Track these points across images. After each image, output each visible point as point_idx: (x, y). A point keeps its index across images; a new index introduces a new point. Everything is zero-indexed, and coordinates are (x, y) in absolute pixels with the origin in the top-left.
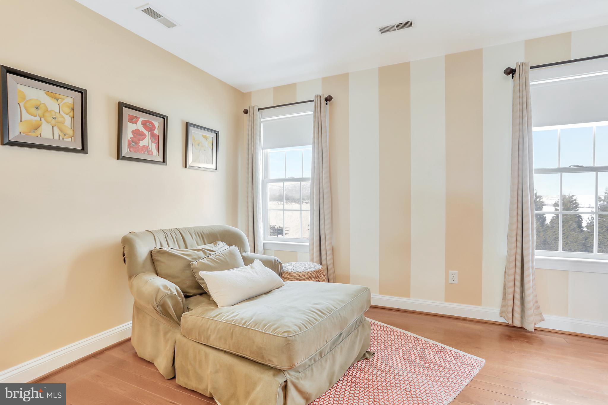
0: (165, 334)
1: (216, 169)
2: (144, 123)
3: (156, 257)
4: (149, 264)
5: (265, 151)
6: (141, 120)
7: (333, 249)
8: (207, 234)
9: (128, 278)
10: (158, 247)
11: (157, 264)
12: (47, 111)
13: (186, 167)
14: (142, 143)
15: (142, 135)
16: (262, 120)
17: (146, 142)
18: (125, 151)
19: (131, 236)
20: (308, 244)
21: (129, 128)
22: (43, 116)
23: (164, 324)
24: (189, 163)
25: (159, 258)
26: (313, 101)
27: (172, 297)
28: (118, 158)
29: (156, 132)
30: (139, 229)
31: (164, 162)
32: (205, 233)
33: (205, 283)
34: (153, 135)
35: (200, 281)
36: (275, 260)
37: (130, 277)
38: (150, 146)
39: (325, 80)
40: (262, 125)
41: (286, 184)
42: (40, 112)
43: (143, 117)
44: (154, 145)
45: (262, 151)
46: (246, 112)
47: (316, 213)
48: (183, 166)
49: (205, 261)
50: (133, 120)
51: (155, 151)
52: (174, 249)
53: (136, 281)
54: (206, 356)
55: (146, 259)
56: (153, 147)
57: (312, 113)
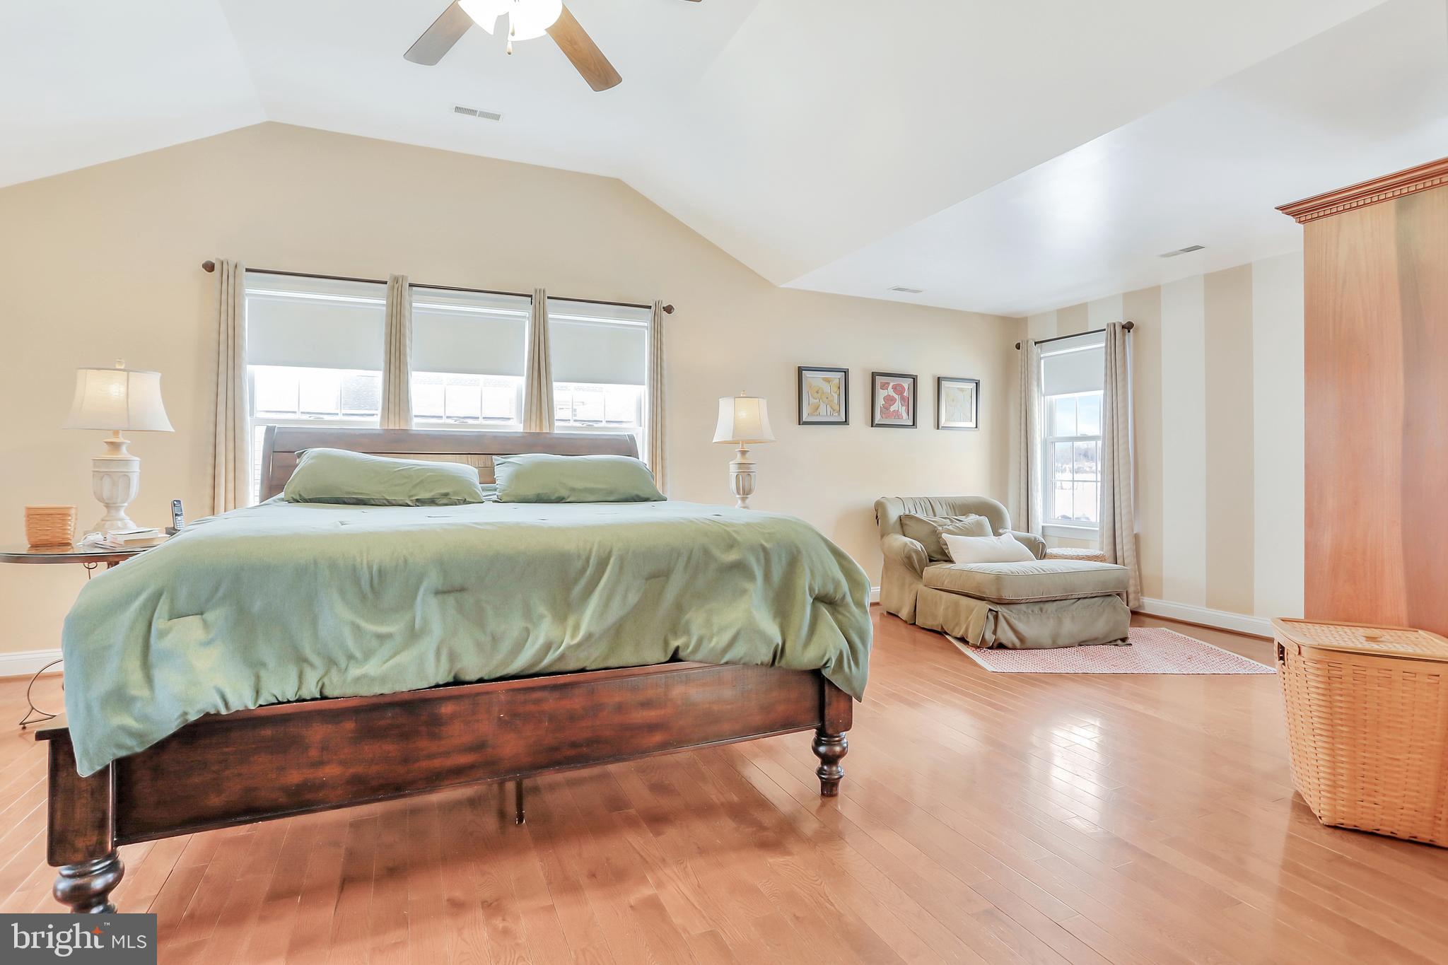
0: (910, 585)
1: (976, 427)
2: (894, 388)
3: (904, 521)
4: (898, 526)
5: (1048, 398)
6: (891, 384)
7: (1137, 538)
8: (960, 505)
9: (880, 537)
10: (907, 513)
11: (905, 527)
12: (823, 393)
13: (938, 428)
14: (892, 409)
15: (892, 400)
16: (1042, 356)
17: (897, 406)
18: (878, 420)
19: (882, 500)
20: (1098, 529)
21: (881, 395)
22: (821, 398)
23: (909, 578)
24: (942, 423)
25: (908, 523)
26: (1104, 330)
27: (917, 552)
28: (872, 426)
29: (905, 394)
30: (891, 495)
31: (914, 425)
32: (957, 503)
33: (948, 549)
34: (903, 398)
35: (944, 547)
36: (1035, 539)
37: (882, 536)
38: (900, 410)
39: (1128, 297)
40: (1042, 361)
41: (1077, 444)
42: (819, 394)
43: (893, 382)
44: (904, 408)
45: (1042, 398)
46: (1018, 347)
47: (1108, 485)
48: (935, 427)
49: (951, 528)
50: (884, 386)
51: (905, 415)
52: (920, 515)
53: (887, 539)
54: (941, 597)
55: (895, 523)
56: (903, 410)
57: (1104, 345)
